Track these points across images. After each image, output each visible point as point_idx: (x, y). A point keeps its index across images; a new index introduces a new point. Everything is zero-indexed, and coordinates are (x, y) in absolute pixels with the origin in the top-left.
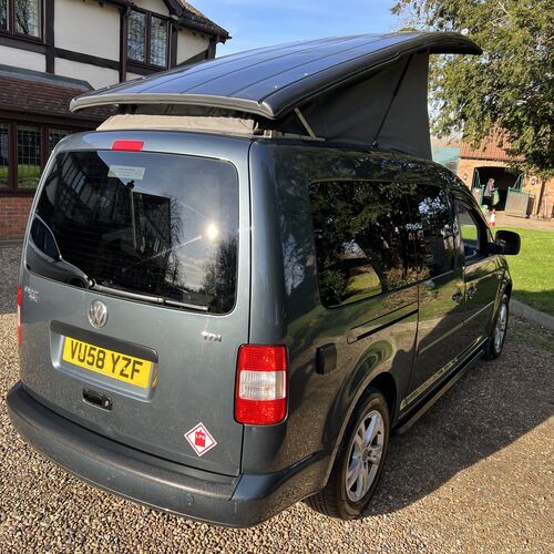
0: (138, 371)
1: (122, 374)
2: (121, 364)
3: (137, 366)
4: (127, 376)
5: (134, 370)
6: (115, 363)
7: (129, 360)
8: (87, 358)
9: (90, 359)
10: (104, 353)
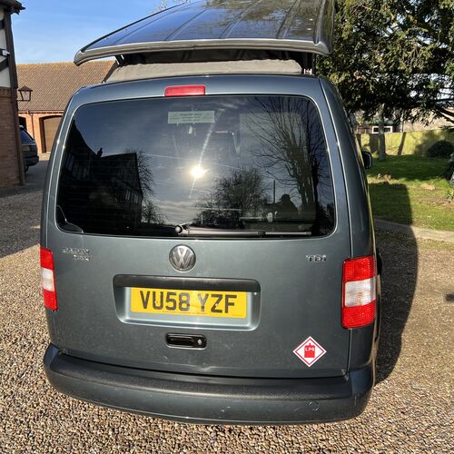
0: (233, 304)
1: (213, 310)
2: (211, 301)
3: (230, 300)
4: (220, 311)
5: (228, 304)
6: (204, 301)
7: (220, 297)
8: (165, 304)
9: (171, 304)
10: (187, 295)
